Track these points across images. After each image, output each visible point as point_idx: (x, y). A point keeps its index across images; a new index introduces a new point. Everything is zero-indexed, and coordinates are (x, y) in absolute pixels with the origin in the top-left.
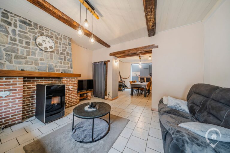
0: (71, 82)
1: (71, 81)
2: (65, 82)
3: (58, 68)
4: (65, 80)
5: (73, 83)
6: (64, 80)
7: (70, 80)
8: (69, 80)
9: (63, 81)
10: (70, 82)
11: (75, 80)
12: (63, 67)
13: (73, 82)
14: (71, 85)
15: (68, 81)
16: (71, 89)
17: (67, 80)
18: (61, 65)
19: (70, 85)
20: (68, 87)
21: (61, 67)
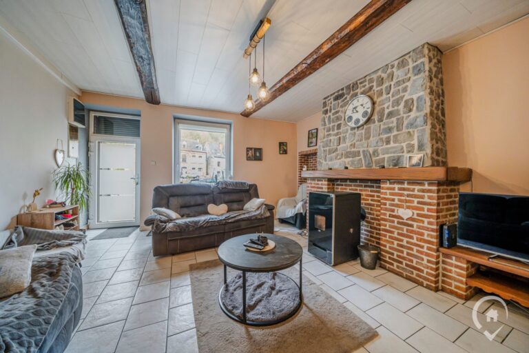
0: (408, 196)
1: (406, 193)
2: (385, 193)
3: (381, 156)
4: (388, 189)
5: (416, 200)
6: (383, 188)
7: (404, 189)
8: (400, 189)
9: (382, 191)
10: (401, 195)
11: (423, 191)
12: (390, 151)
13: (416, 196)
14: (408, 207)
15: (397, 191)
16: (405, 217)
17: (394, 189)
18: (388, 146)
19: (405, 205)
20: (396, 209)
21: (388, 153)
